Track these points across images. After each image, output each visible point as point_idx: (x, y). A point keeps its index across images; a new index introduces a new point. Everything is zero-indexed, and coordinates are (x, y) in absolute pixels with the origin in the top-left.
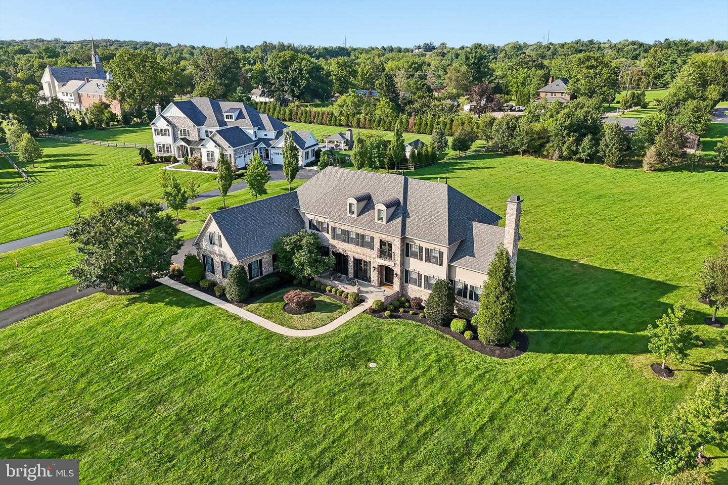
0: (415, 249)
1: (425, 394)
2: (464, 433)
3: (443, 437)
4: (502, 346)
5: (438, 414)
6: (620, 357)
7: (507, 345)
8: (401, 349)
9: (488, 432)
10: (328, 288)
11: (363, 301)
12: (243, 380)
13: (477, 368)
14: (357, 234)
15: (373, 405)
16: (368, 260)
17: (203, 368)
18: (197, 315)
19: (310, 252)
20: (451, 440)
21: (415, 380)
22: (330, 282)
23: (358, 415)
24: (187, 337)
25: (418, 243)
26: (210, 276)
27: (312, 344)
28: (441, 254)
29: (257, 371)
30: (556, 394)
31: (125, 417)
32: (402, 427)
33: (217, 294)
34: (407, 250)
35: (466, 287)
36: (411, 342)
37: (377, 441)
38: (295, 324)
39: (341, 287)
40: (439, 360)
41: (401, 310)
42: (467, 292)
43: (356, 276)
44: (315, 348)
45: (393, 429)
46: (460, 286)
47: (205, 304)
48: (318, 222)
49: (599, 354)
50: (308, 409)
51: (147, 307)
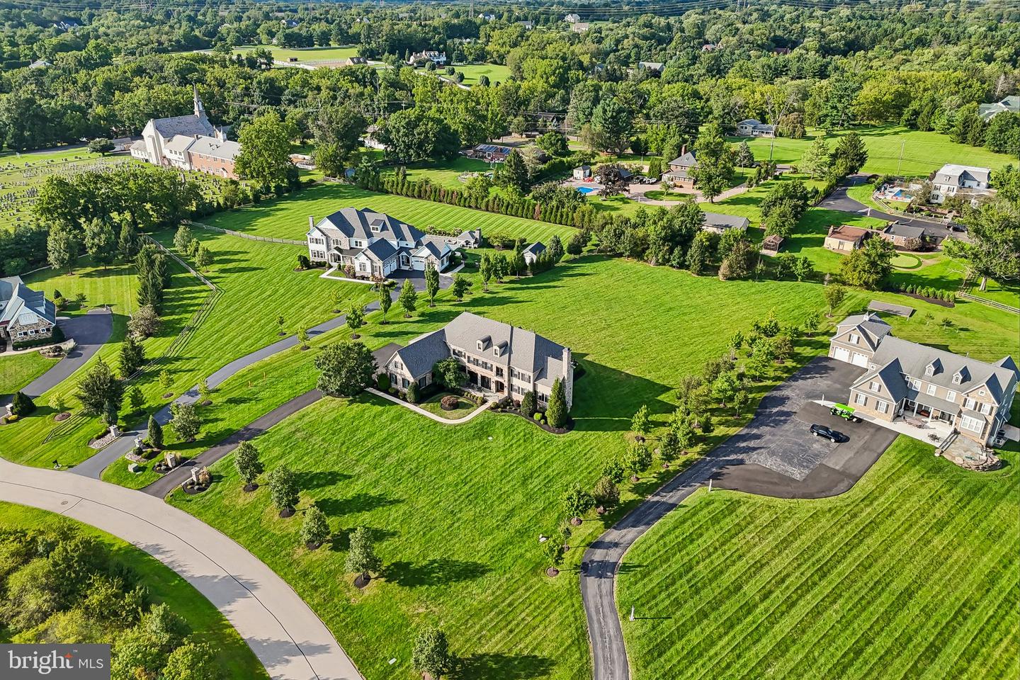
0: (516, 373)
1: (515, 452)
2: (531, 469)
3: (521, 470)
4: (559, 428)
5: (520, 461)
7: (562, 427)
8: (506, 429)
10: (465, 393)
11: (486, 402)
12: (425, 446)
13: (544, 439)
14: (483, 362)
15: (490, 457)
16: (489, 377)
17: (404, 440)
18: (392, 411)
19: (455, 373)
20: (524, 472)
21: (511, 446)
22: (466, 390)
23: (483, 461)
24: (391, 424)
25: (517, 370)
26: (393, 385)
27: (459, 428)
28: (530, 377)
29: (432, 442)
30: (580, 451)
31: (372, 463)
32: (503, 466)
33: (401, 397)
34: (511, 373)
35: (543, 395)
36: (512, 425)
37: (491, 472)
38: (448, 416)
39: (473, 393)
40: (525, 436)
41: (508, 407)
42: (543, 398)
43: (482, 385)
44: (461, 430)
45: (499, 467)
46: (540, 395)
47: (395, 404)
48: (459, 352)
49: (611, 431)
50: (459, 459)
51: (361, 406)
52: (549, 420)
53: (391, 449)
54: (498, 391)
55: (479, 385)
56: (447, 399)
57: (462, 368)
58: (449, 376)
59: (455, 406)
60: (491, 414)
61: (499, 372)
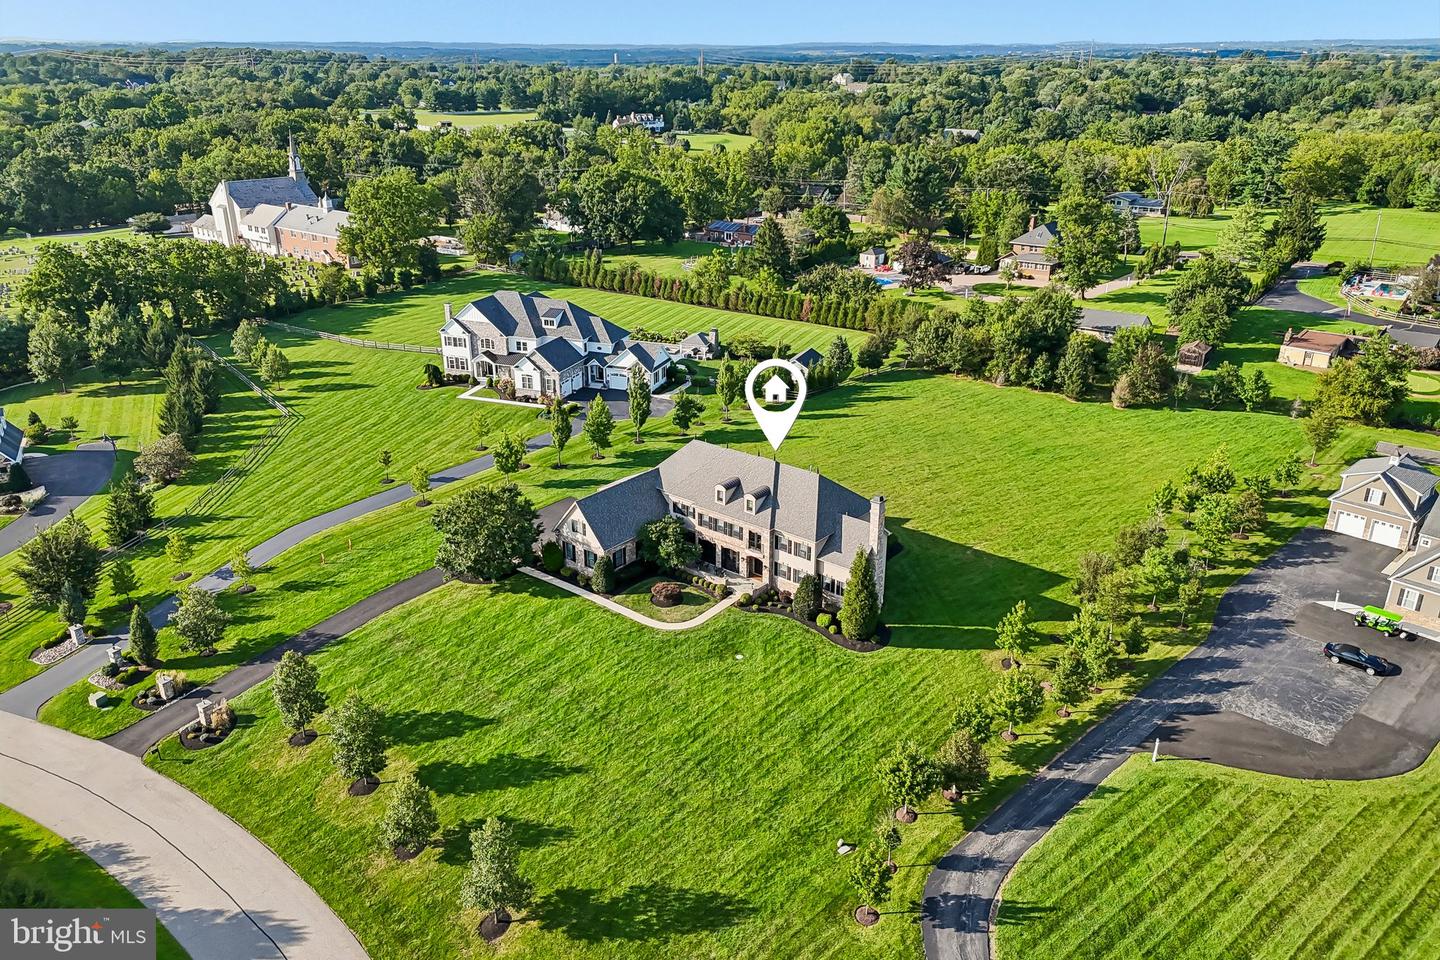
0: (784, 542)
1: (785, 682)
2: (816, 714)
3: (798, 715)
4: (863, 641)
5: (795, 698)
6: (975, 652)
7: (868, 640)
8: (766, 642)
9: (837, 713)
10: (695, 579)
11: (731, 593)
12: (622, 668)
13: (836, 660)
14: (725, 523)
15: (739, 691)
16: (736, 550)
17: (584, 657)
18: (567, 606)
19: (677, 542)
20: (804, 718)
21: (777, 670)
22: (696, 573)
23: (726, 698)
24: (562, 629)
25: (786, 537)
26: (570, 563)
27: (682, 637)
28: (809, 549)
29: (634, 661)
30: (904, 684)
31: (525, 697)
32: (764, 708)
33: (582, 584)
34: (776, 542)
35: (833, 582)
36: (778, 635)
37: (742, 718)
38: (665, 617)
39: (708, 578)
40: (801, 653)
41: (770, 603)
42: (833, 587)
43: (724, 564)
44: (686, 640)
45: (756, 709)
46: (827, 581)
47: (571, 595)
48: (683, 506)
49: (957, 649)
50: (683, 693)
51: (513, 598)
52: (844, 626)
53: (560, 674)
54: (750, 575)
55: (719, 565)
56: (661, 587)
57: (689, 536)
58: (666, 548)
59: (676, 599)
60: (741, 614)
61: (754, 541)
